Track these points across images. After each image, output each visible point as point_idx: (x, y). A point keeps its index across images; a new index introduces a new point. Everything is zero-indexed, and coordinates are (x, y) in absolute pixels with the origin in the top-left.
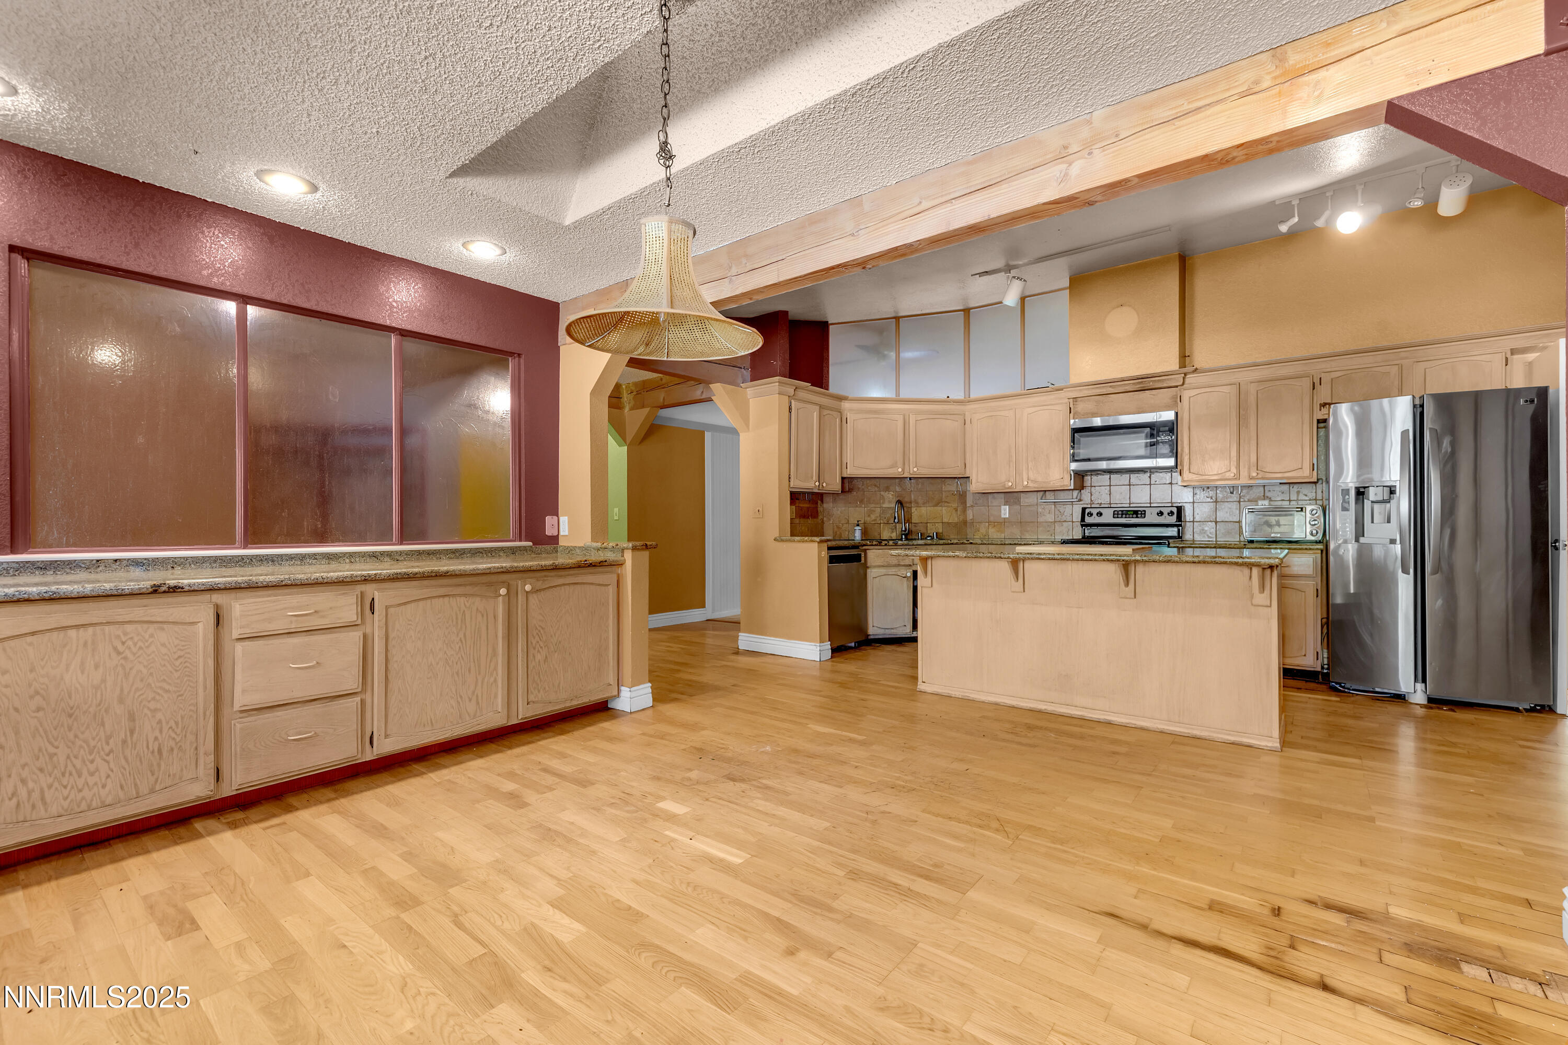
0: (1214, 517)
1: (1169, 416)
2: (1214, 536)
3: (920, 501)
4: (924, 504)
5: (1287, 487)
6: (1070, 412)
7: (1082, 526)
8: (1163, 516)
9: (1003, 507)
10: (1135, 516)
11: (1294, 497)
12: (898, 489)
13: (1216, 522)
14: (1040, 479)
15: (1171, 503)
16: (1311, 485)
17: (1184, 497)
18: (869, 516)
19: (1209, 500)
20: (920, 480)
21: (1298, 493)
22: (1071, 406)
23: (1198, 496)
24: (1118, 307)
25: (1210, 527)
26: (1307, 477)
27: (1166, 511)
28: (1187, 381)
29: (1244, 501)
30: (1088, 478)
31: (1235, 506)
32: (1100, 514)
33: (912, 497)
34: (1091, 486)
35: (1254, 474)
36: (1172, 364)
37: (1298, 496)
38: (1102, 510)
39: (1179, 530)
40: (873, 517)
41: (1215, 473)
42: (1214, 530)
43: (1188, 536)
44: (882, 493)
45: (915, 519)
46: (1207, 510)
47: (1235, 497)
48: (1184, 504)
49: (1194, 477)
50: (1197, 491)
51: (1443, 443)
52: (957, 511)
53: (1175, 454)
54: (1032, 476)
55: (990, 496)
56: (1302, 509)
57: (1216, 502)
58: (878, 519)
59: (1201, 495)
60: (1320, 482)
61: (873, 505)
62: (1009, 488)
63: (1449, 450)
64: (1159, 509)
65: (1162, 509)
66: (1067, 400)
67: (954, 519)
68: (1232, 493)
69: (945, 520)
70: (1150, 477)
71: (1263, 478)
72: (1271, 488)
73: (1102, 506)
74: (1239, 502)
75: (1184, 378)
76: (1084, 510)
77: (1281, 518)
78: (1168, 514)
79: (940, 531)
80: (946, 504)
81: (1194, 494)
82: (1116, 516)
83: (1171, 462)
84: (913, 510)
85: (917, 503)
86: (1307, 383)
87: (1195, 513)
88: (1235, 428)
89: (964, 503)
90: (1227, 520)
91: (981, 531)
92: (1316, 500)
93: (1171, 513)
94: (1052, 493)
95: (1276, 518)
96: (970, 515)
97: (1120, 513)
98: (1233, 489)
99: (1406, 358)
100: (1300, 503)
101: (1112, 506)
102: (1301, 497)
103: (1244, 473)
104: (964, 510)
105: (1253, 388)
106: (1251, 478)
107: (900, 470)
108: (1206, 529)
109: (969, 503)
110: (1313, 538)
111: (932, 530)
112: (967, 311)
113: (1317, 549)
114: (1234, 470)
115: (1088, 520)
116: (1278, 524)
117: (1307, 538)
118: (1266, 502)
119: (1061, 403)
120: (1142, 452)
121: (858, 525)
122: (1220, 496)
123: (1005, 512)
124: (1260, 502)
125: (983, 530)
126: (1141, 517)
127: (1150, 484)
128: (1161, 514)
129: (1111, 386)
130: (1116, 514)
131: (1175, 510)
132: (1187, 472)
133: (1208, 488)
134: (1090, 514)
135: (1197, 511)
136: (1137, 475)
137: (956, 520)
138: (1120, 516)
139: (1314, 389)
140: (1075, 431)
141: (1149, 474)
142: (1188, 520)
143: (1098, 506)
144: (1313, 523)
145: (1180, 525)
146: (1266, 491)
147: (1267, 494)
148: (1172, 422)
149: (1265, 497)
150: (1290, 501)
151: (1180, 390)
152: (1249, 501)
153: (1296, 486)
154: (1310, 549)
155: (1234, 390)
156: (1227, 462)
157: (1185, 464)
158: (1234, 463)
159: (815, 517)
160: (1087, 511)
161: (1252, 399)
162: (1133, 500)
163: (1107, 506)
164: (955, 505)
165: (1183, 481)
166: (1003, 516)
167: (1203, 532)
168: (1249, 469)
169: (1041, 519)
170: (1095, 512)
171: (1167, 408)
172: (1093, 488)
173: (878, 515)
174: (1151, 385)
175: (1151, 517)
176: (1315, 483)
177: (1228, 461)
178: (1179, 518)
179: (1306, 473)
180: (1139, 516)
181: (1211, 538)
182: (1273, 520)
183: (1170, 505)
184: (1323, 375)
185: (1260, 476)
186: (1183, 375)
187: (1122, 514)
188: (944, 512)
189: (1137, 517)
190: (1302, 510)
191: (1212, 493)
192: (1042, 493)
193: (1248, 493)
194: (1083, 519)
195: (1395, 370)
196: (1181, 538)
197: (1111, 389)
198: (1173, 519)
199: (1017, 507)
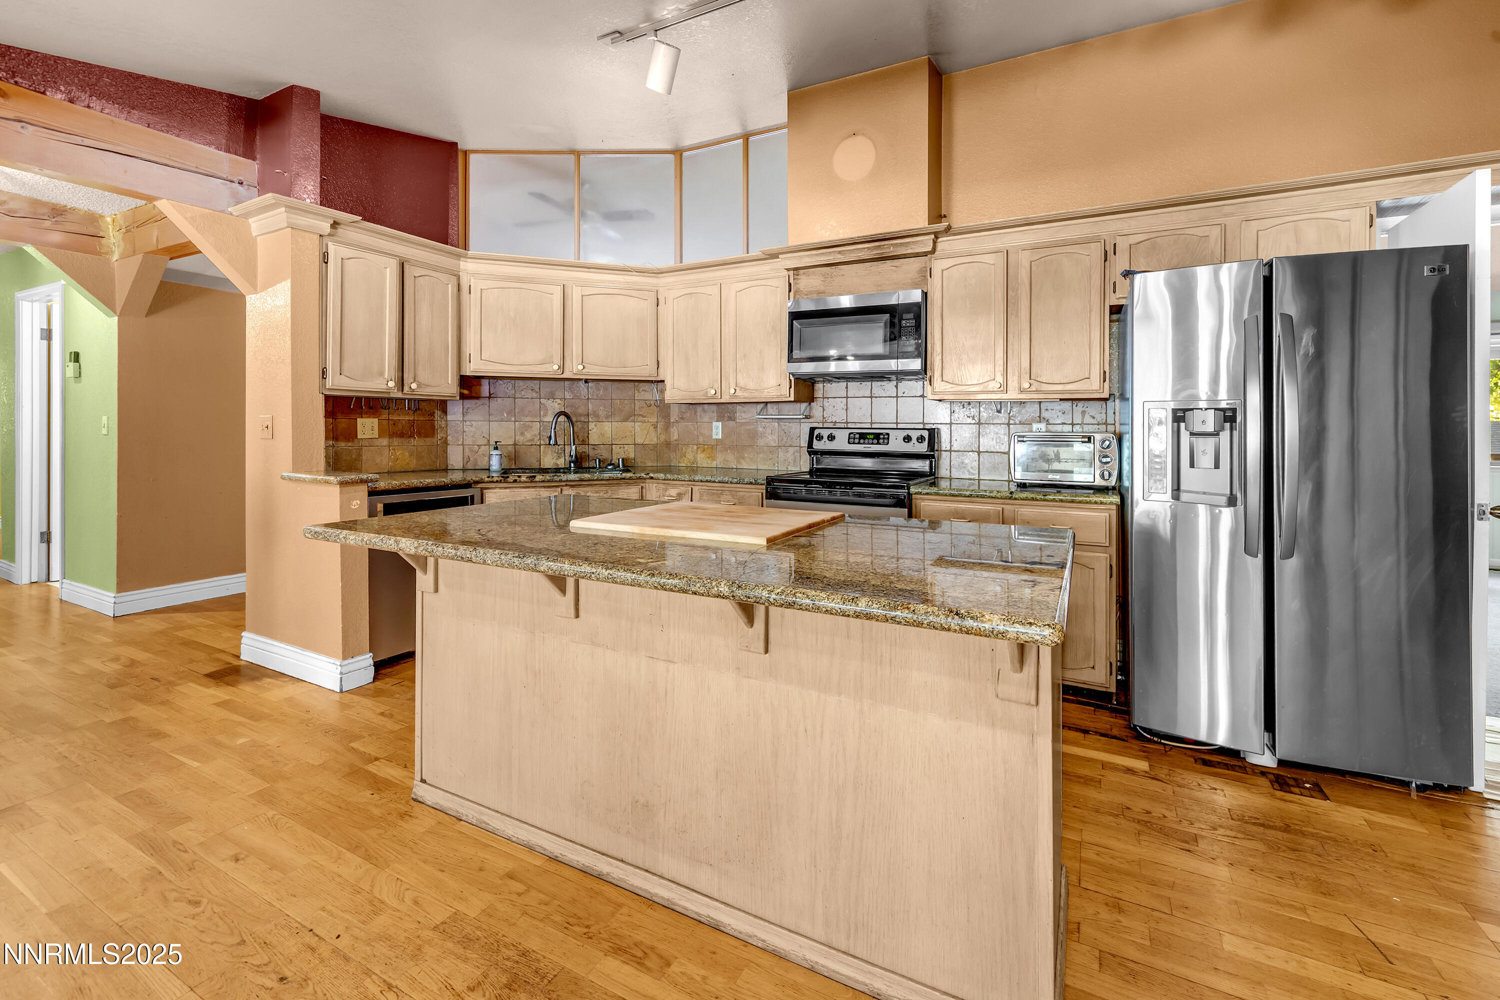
0: (977, 446)
1: (916, 296)
2: (977, 472)
3: (602, 413)
4: (607, 417)
5: (1069, 403)
6: (790, 291)
7: (810, 453)
8: (911, 444)
9: (715, 424)
10: (875, 441)
11: (1078, 420)
12: (568, 395)
13: (979, 453)
14: (751, 385)
15: (923, 423)
16: (1101, 402)
17: (939, 415)
18: (522, 434)
19: (970, 420)
20: (601, 383)
21: (1083, 413)
22: (792, 281)
23: (956, 415)
24: (849, 136)
25: (971, 459)
26: (1097, 391)
27: (915, 435)
28: (940, 246)
29: (1015, 424)
30: (819, 386)
31: (1003, 430)
32: (831, 438)
33: (590, 407)
34: (823, 398)
35: (1026, 385)
36: (920, 219)
37: (1083, 417)
38: (834, 432)
39: (931, 463)
40: (528, 435)
41: (976, 382)
42: (976, 464)
43: (943, 472)
44: (543, 401)
45: (594, 439)
46: (967, 435)
47: (1003, 417)
48: (939, 426)
49: (948, 387)
50: (956, 408)
51: (1301, 339)
52: (656, 427)
53: (923, 353)
54: (742, 383)
55: (699, 408)
56: (1089, 438)
57: (979, 423)
58: (536, 439)
59: (961, 414)
60: (1112, 397)
61: (528, 419)
62: (712, 397)
63: (1312, 350)
64: (905, 433)
65: (910, 433)
66: (786, 273)
67: (652, 438)
68: (999, 412)
69: (639, 441)
70: (896, 387)
71: (1038, 392)
72: (1050, 406)
73: (838, 425)
74: (1009, 424)
75: (935, 242)
76: (812, 430)
77: (1061, 450)
78: (918, 439)
79: (632, 456)
80: (641, 418)
81: (952, 412)
82: (852, 440)
83: (916, 364)
84: (591, 426)
85: (596, 415)
86: (1096, 250)
87: (953, 439)
88: (1002, 317)
89: (667, 416)
90: (993, 450)
91: (687, 456)
92: (1106, 424)
93: (921, 439)
94: (775, 406)
95: (1056, 449)
96: (675, 435)
97: (857, 436)
98: (1000, 406)
99: (1232, 214)
100: (1086, 428)
101: (850, 426)
102: (1088, 419)
103: (1013, 383)
104: (668, 426)
105: (1025, 259)
106: (1022, 391)
107: (556, 367)
108: (967, 461)
109: (674, 417)
110: (1103, 483)
111: (618, 455)
112: (678, 153)
113: (1111, 503)
114: (1000, 379)
115: (817, 445)
116: (1058, 458)
117: (1096, 483)
118: (1042, 426)
119: (779, 277)
120: (879, 349)
121: (496, 448)
122: (984, 415)
123: (717, 430)
124: (1035, 426)
125: (690, 456)
126: (884, 444)
127: (847, 397)
128: (908, 439)
129: (840, 252)
130: (851, 440)
131: (926, 434)
132: (940, 379)
133: (969, 403)
134: (820, 438)
135: (955, 436)
136: (880, 383)
137: (655, 441)
138: (857, 441)
139: (1106, 260)
140: (795, 316)
141: (895, 383)
142: (944, 449)
143: (831, 425)
144: (1104, 460)
145: (933, 456)
146: (1043, 410)
147: (1045, 414)
148: (917, 305)
149: (1040, 419)
150: (1073, 424)
151: (930, 260)
152: (1020, 423)
153: (1080, 404)
154: (1102, 503)
155: (1000, 259)
156: (990, 367)
157: (936, 368)
158: (1000, 368)
159: (426, 436)
160: (816, 432)
161: (1024, 274)
162: (875, 419)
163: (842, 426)
164: (653, 420)
165: (934, 393)
166: (714, 437)
167: (962, 465)
168: (1020, 377)
169: (761, 442)
170: (825, 433)
171: (915, 286)
172: (826, 400)
173: (537, 432)
174: (893, 251)
175: (896, 444)
176: (1105, 400)
177: (993, 364)
178: (931, 446)
179: (1094, 386)
180: (881, 441)
181: (973, 474)
182: (1051, 451)
183: (921, 426)
184: (1119, 240)
185: (1033, 388)
186: (933, 236)
187: (860, 439)
188: (637, 429)
189: (878, 443)
190: (1089, 441)
191: (974, 411)
192: (762, 405)
193: (1019, 412)
194: (810, 445)
195: (1215, 232)
196: (934, 474)
197: (839, 256)
198: (923, 448)
199: (731, 423)
